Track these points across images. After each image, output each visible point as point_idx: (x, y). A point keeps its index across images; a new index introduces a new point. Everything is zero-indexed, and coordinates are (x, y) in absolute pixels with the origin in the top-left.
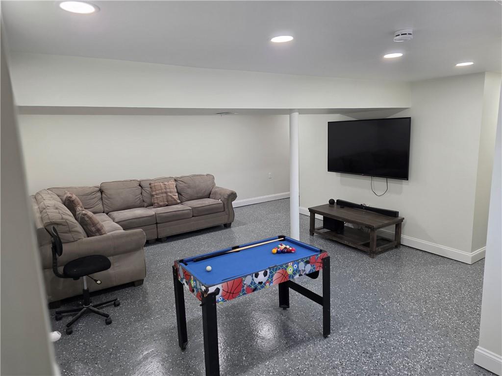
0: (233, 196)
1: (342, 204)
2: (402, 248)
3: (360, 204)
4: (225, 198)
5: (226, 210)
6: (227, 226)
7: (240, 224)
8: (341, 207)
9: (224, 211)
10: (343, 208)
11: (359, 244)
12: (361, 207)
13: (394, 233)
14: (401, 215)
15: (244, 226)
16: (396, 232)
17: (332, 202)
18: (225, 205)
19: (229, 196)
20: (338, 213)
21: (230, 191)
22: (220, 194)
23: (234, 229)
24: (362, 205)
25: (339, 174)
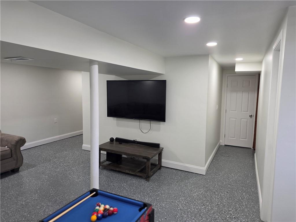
0: (22, 141)
1: (120, 141)
2: (162, 169)
3: (133, 140)
4: (12, 145)
5: (14, 156)
6: (15, 171)
7: (29, 166)
8: (120, 144)
9: (12, 157)
10: (121, 144)
11: (137, 171)
12: (134, 142)
13: (158, 159)
14: (161, 146)
15: (34, 168)
16: (159, 158)
17: (112, 140)
18: (13, 152)
19: (17, 142)
20: (117, 148)
21: (18, 137)
22: (7, 141)
23: (23, 173)
24: (134, 140)
25: (115, 118)
